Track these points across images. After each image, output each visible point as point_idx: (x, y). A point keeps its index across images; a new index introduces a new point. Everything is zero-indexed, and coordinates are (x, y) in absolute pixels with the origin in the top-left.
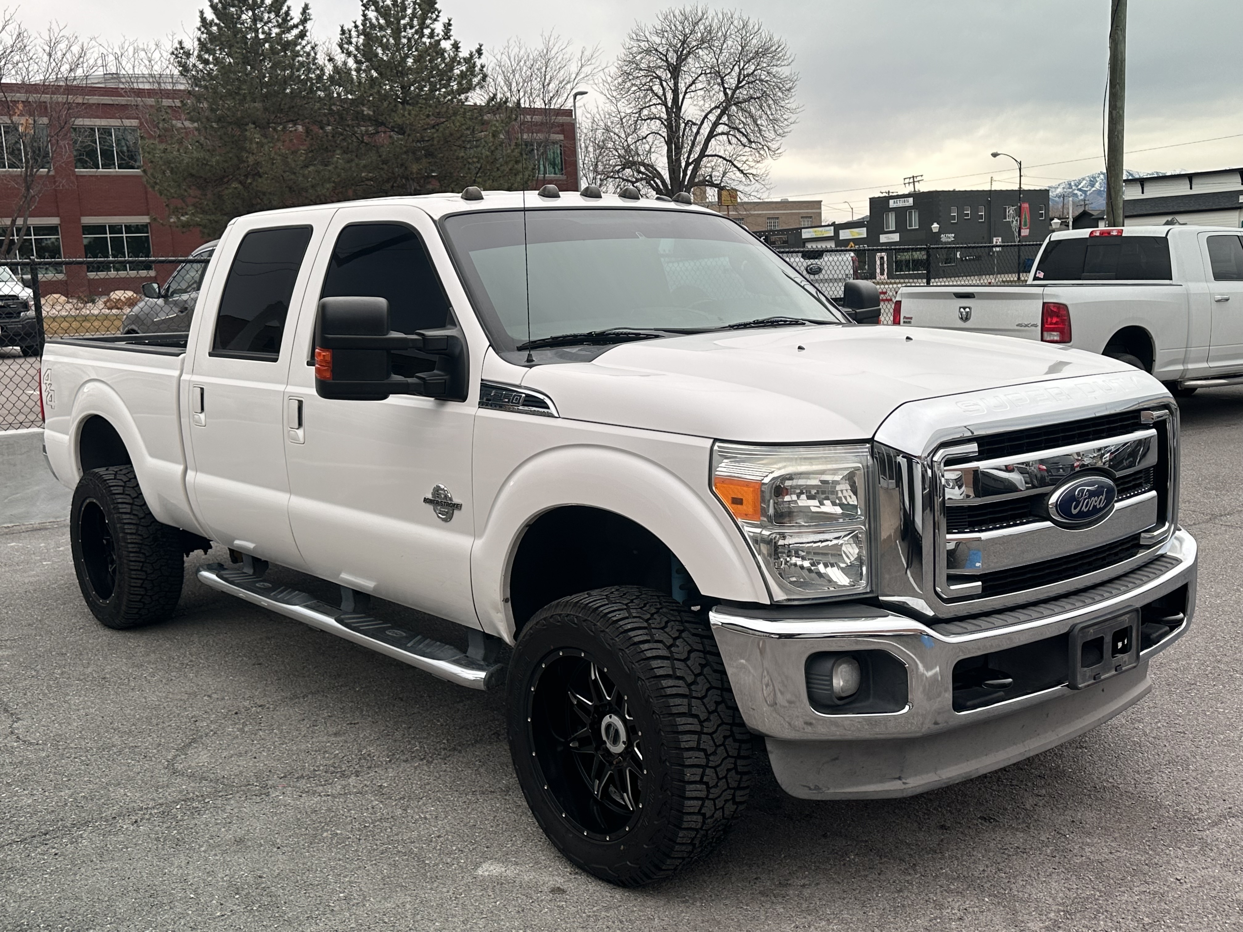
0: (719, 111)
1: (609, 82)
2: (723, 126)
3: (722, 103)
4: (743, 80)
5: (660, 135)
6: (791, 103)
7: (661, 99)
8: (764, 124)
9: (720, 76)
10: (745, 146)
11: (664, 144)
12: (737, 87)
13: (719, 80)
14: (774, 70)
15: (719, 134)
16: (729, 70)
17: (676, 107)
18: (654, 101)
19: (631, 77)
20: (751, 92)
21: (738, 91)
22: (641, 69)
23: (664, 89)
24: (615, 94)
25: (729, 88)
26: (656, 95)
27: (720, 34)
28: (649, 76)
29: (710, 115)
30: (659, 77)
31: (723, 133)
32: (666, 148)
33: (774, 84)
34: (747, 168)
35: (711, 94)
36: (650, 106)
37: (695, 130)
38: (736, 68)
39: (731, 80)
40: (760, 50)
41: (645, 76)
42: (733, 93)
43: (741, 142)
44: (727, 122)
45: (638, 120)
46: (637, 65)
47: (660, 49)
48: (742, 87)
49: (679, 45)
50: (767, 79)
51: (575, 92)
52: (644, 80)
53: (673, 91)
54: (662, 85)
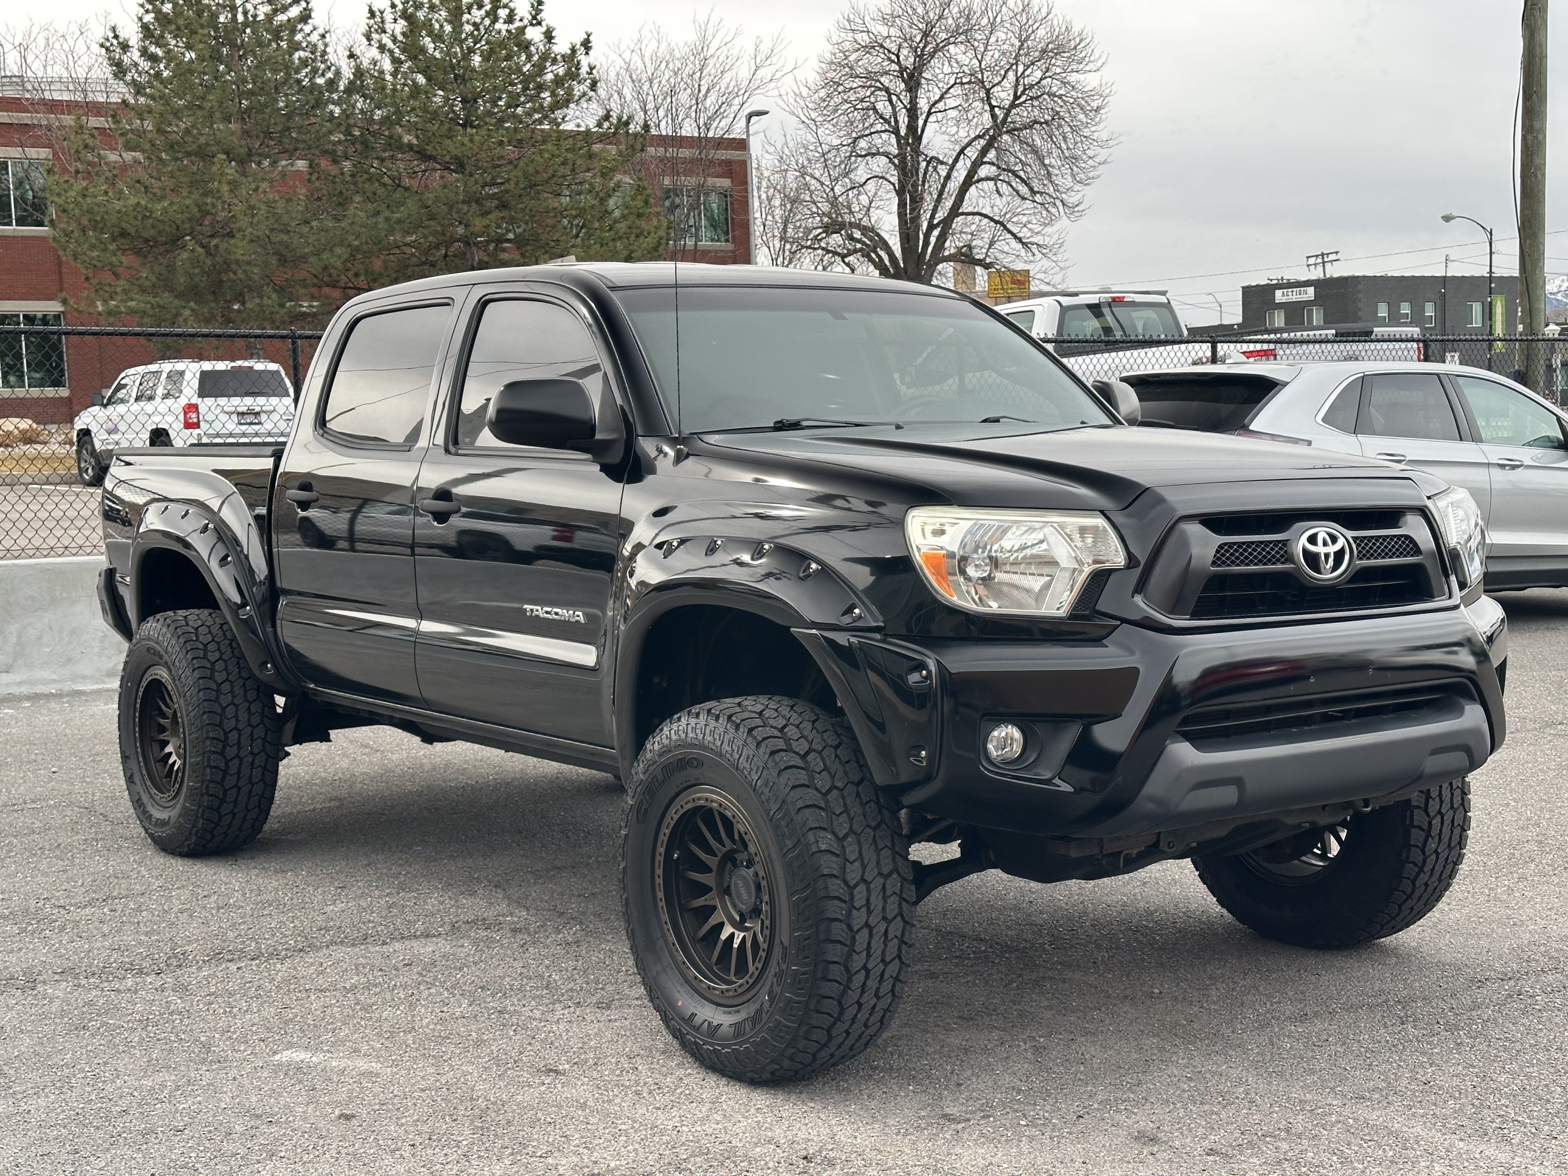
0: (983, 142)
1: (805, 95)
2: (988, 166)
3: (988, 130)
4: (1023, 93)
5: (887, 180)
6: (1101, 132)
7: (889, 123)
8: (1054, 163)
9: (984, 87)
10: (1024, 199)
11: (894, 194)
12: (1013, 106)
13: (983, 94)
14: (1073, 78)
15: (981, 180)
16: (999, 79)
17: (915, 134)
18: (878, 127)
19: (841, 89)
20: (1036, 112)
21: (1014, 111)
22: (857, 76)
23: (894, 108)
24: (814, 115)
25: (999, 107)
26: (881, 117)
27: (985, 20)
28: (871, 86)
29: (969, 149)
30: (887, 90)
31: (987, 179)
32: (896, 201)
33: (1072, 100)
34: (1029, 234)
35: (970, 117)
36: (871, 133)
37: (944, 174)
38: (1011, 74)
39: (1003, 95)
40: (1050, 46)
41: (864, 87)
42: (1007, 115)
43: (1018, 192)
44: (994, 160)
45: (850, 156)
46: (851, 68)
47: (887, 43)
48: (1020, 104)
49: (918, 39)
50: (1062, 92)
51: (747, 110)
52: (862, 93)
53: (908, 110)
54: (890, 101)
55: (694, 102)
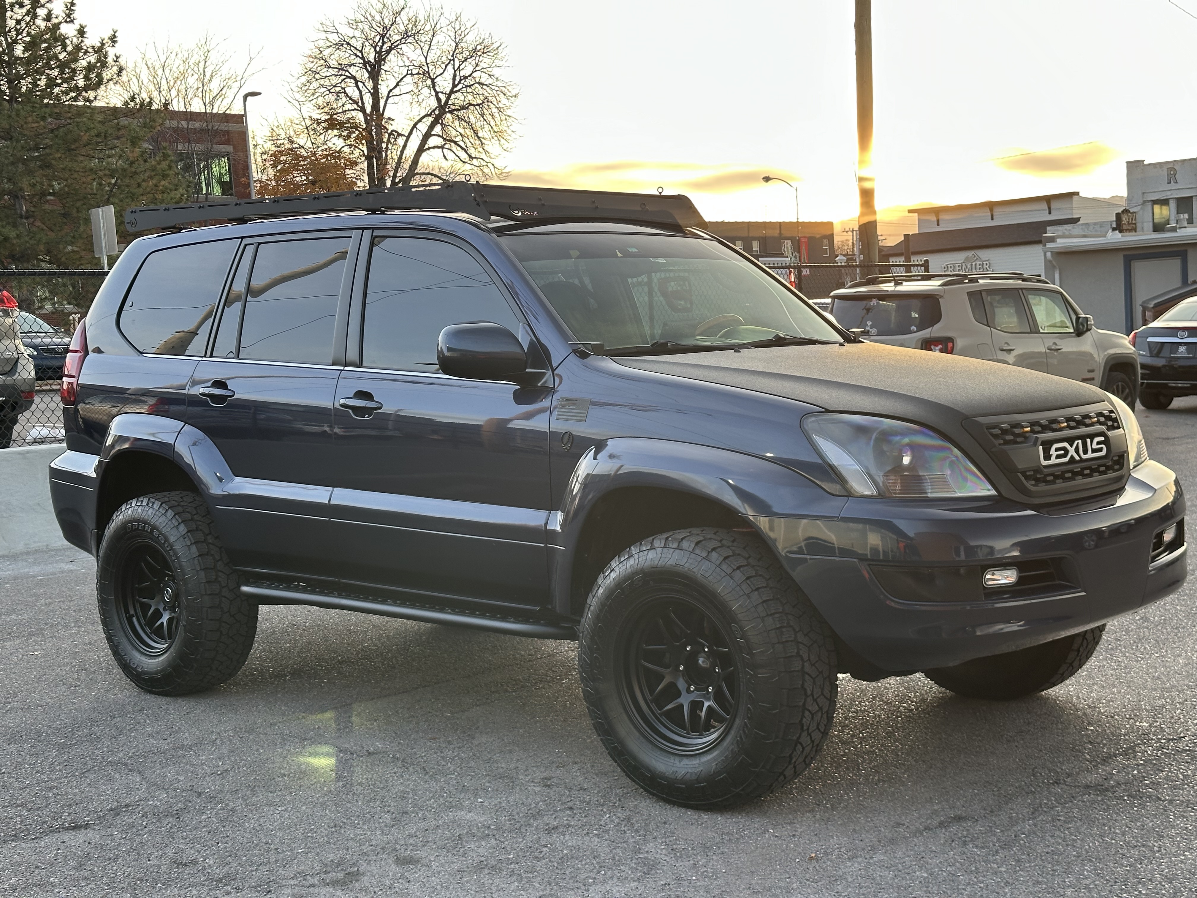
0: (430, 119)
2: (435, 137)
3: (435, 110)
4: (459, 82)
5: (357, 148)
7: (357, 103)
8: (486, 136)
9: (430, 77)
10: (464, 162)
11: (363, 159)
12: (452, 92)
13: (429, 82)
14: (495, 72)
15: (432, 148)
16: (442, 71)
17: (377, 113)
18: (349, 107)
19: (317, 76)
20: (470, 97)
21: (453, 96)
22: (329, 67)
23: (360, 92)
24: (298, 96)
25: (442, 93)
26: (351, 99)
27: (428, 27)
28: (341, 75)
29: (420, 124)
30: (354, 78)
31: (436, 147)
32: (365, 164)
33: (497, 89)
35: (420, 100)
36: (343, 112)
37: (401, 142)
38: (450, 67)
39: (445, 84)
40: (479, 48)
41: (336, 76)
42: (448, 99)
44: (440, 133)
45: (328, 129)
46: (325, 61)
47: (353, 42)
48: (458, 91)
49: (378, 39)
50: (490, 81)
51: (244, 92)
52: (335, 80)
53: (372, 94)
54: (357, 86)
55: (201, 85)
